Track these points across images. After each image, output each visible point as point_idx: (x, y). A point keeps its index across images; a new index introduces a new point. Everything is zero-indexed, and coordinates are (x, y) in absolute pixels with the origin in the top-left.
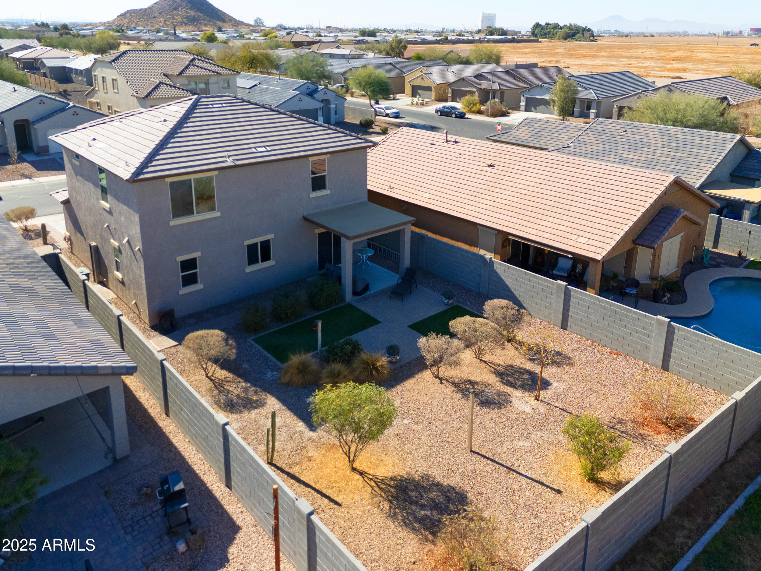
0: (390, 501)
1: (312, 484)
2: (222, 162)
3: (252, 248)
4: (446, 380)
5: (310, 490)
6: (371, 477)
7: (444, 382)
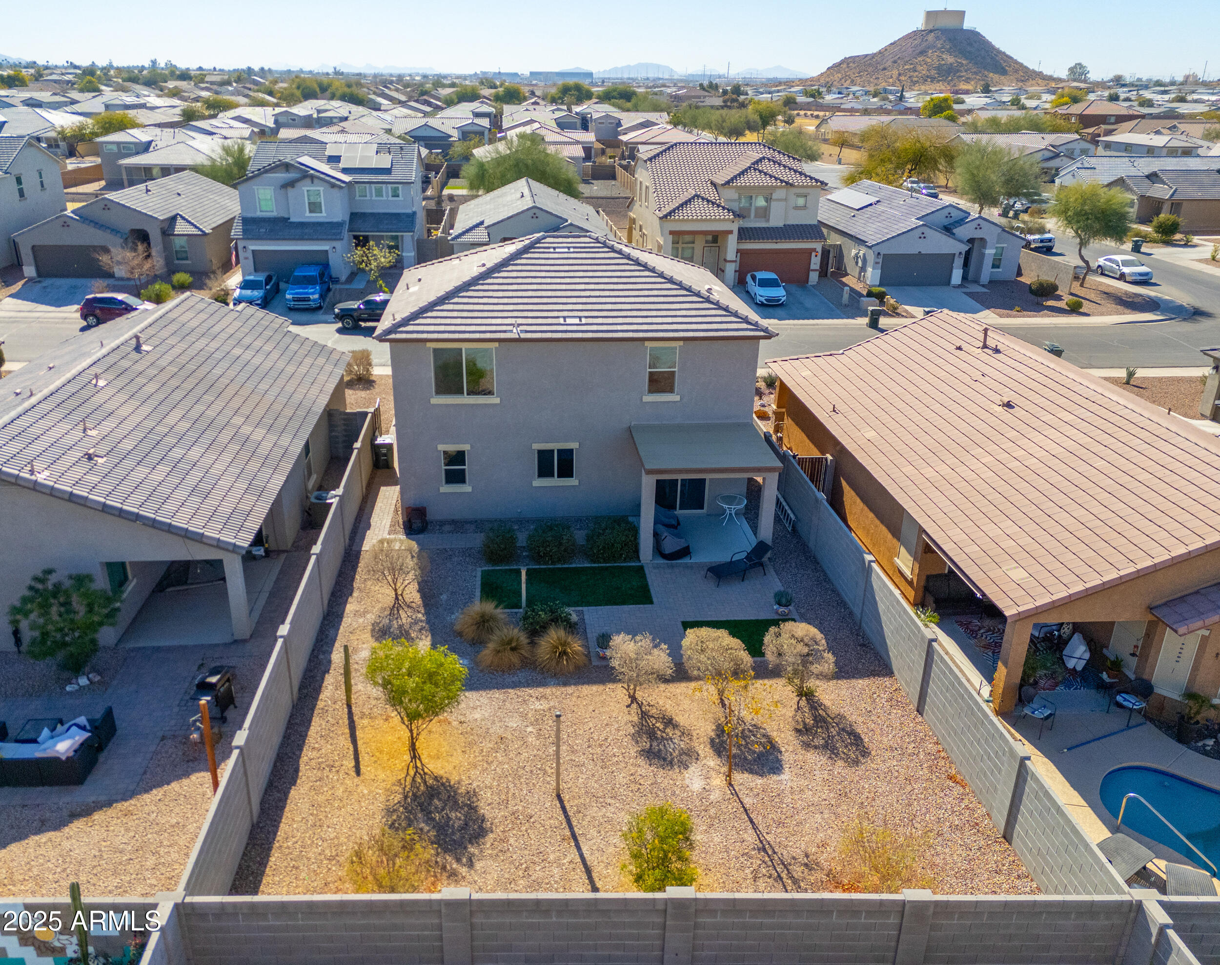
0: (406, 797)
1: (360, 743)
2: (505, 332)
3: (544, 457)
4: (640, 706)
5: (351, 748)
6: (419, 765)
7: (634, 706)
